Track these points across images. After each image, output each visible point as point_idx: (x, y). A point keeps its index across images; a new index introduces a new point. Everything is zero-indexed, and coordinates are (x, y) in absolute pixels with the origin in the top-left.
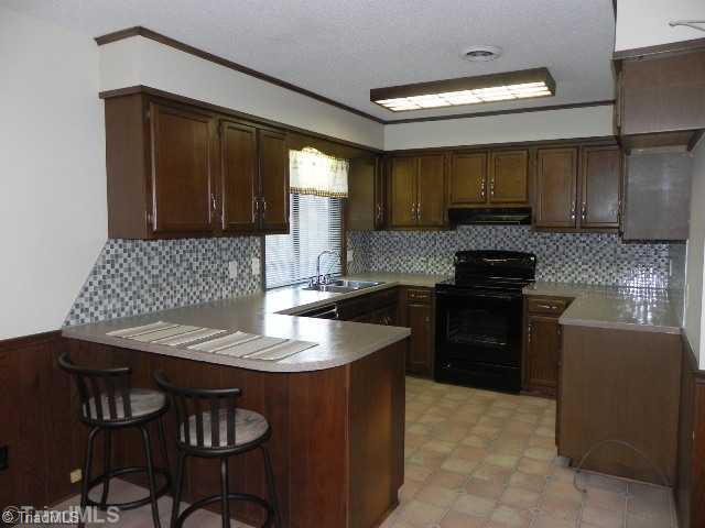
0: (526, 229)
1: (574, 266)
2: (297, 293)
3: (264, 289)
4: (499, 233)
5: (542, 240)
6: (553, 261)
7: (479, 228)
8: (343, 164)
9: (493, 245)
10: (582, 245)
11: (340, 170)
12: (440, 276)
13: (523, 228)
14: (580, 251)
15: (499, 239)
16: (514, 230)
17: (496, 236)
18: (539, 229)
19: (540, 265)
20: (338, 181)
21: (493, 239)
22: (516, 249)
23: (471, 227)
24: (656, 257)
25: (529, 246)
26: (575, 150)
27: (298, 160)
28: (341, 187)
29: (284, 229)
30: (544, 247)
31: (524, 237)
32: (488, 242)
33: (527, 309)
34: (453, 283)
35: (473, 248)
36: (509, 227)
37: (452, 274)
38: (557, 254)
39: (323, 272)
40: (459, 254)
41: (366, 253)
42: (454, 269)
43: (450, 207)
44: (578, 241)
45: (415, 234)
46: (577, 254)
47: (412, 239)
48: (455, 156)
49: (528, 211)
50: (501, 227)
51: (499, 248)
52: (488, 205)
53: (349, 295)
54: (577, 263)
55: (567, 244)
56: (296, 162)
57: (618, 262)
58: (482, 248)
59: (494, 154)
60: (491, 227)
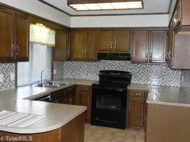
0: (128, 62)
1: (146, 77)
2: (31, 88)
3: (16, 87)
4: (117, 64)
5: (134, 67)
6: (138, 76)
7: (109, 61)
8: (53, 32)
9: (115, 68)
10: (149, 69)
11: (51, 35)
12: (93, 81)
13: (127, 62)
14: (148, 71)
15: (117, 66)
16: (123, 63)
17: (116, 65)
18: (133, 62)
19: (133, 77)
20: (51, 39)
21: (115, 66)
22: (123, 70)
23: (106, 61)
24: (176, 74)
25: (129, 69)
26: (148, 32)
27: (34, 29)
28: (52, 42)
29: (26, 59)
30: (135, 70)
31: (127, 65)
32: (112, 67)
33: (129, 95)
34: (98, 84)
35: (107, 69)
36: (121, 61)
37: (98, 80)
38: (140, 72)
39: (44, 78)
40: (101, 71)
41: (61, 70)
42: (99, 77)
43: (98, 52)
44: (147, 68)
45: (83, 63)
46: (147, 73)
47: (82, 65)
48: (100, 32)
49: (129, 55)
50: (117, 61)
51: (117, 70)
52: (113, 52)
53: (56, 89)
54: (147, 76)
55: (144, 69)
56: (32, 30)
57: (163, 76)
58: (110, 69)
59: (116, 31)
60: (114, 61)
